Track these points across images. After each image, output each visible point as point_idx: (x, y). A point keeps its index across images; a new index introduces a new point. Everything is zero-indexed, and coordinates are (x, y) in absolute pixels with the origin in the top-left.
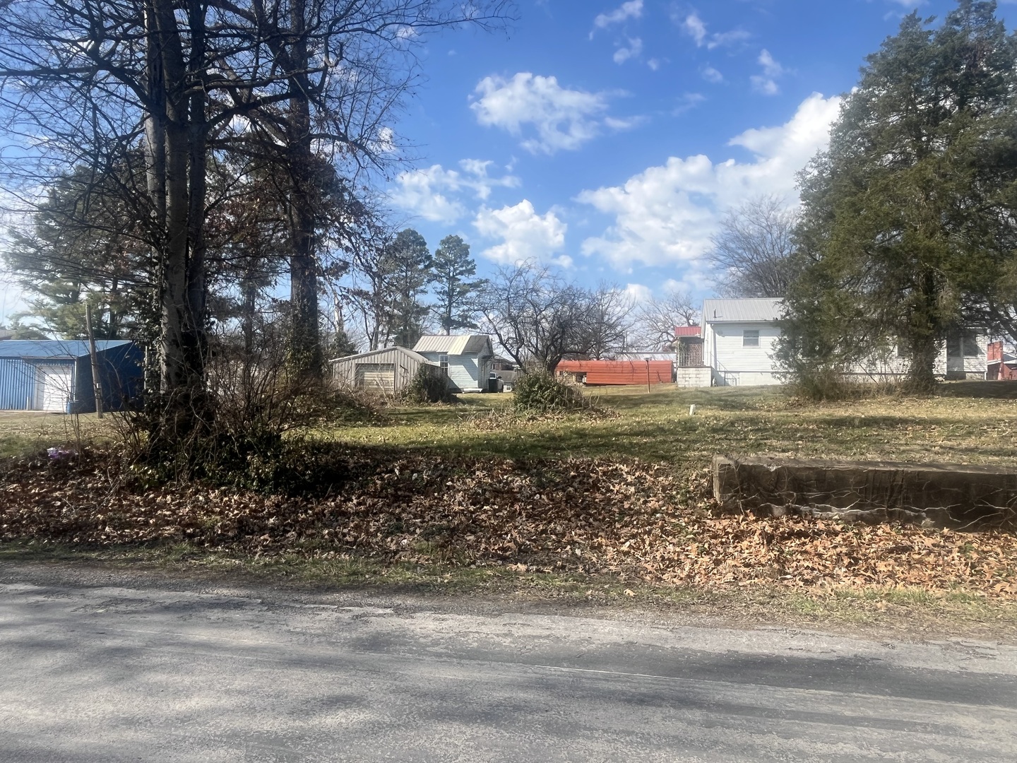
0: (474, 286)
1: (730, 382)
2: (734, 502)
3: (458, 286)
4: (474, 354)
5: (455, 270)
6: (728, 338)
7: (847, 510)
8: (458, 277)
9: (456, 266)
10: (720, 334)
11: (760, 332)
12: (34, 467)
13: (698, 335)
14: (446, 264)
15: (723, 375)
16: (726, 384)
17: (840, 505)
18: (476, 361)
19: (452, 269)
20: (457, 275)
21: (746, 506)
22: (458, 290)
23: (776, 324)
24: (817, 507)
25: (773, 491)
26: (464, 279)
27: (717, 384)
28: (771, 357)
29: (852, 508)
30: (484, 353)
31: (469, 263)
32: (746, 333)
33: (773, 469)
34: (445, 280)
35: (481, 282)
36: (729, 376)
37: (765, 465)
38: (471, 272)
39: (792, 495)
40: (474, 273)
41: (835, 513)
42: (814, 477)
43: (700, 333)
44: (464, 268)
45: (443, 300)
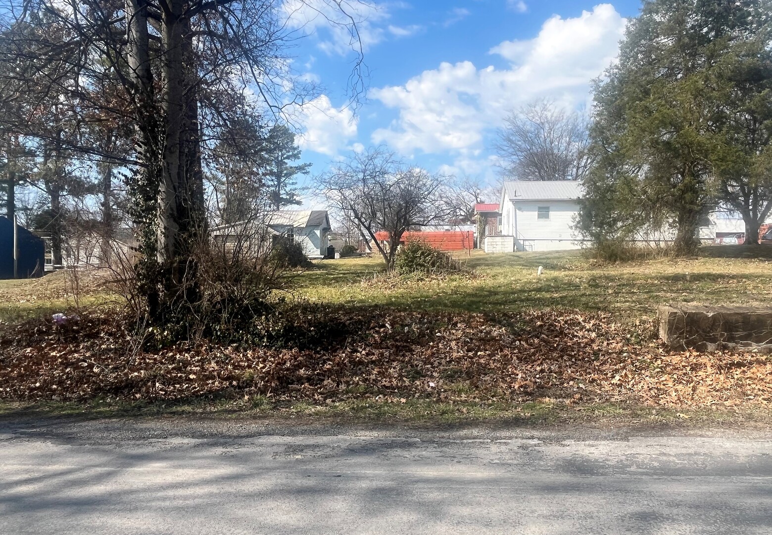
0: (300, 169)
1: (527, 248)
2: (678, 342)
3: (286, 169)
4: (317, 226)
5: (282, 155)
6: (525, 213)
7: (763, 345)
8: (286, 161)
9: (284, 151)
10: (520, 209)
11: (551, 208)
12: (40, 332)
13: (497, 210)
14: (275, 149)
15: (522, 242)
16: (524, 250)
17: (758, 341)
18: (318, 232)
19: (280, 154)
20: (284, 159)
21: (688, 344)
22: (285, 172)
23: (579, 201)
24: (741, 344)
25: (709, 332)
26: (290, 163)
27: (518, 250)
28: (571, 227)
29: (767, 343)
30: (324, 225)
31: (295, 149)
32: (540, 209)
33: (710, 315)
34: (273, 163)
35: (306, 165)
36: (527, 243)
37: (705, 312)
38: (296, 156)
39: (724, 334)
40: (299, 158)
41: (754, 347)
42: (741, 320)
43: (498, 209)
44: (291, 153)
45: (272, 180)
